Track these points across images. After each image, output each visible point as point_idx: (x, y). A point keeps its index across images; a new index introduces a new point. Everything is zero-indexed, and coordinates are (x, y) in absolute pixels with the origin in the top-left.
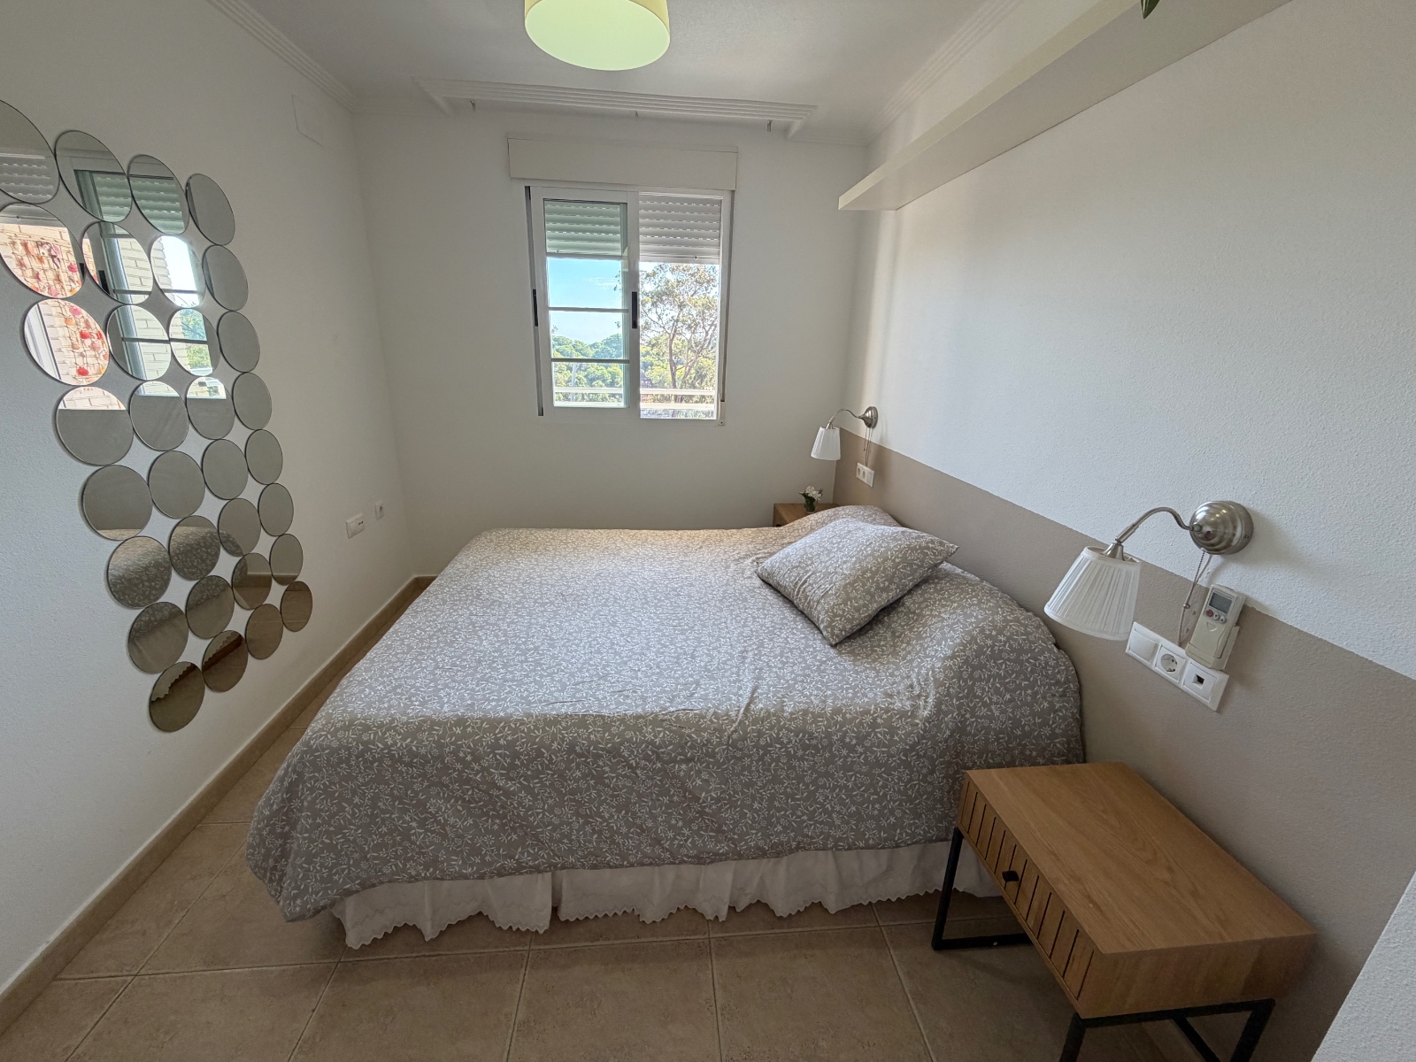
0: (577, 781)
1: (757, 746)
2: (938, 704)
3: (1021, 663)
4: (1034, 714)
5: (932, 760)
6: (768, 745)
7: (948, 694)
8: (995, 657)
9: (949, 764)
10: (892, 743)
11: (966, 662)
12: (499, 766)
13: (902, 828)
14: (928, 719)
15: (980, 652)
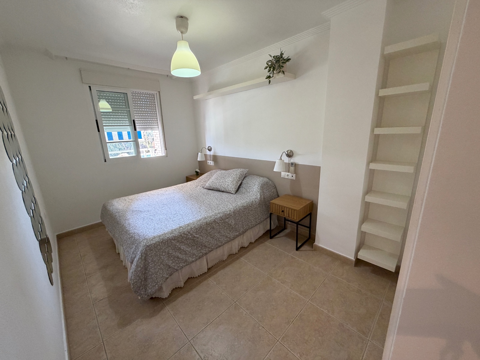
0: (209, 230)
1: (237, 211)
2: (260, 195)
3: (268, 185)
4: (272, 193)
5: (262, 205)
6: (239, 210)
7: (261, 193)
8: (264, 185)
9: (264, 205)
10: (256, 203)
11: (261, 187)
12: (194, 232)
13: (262, 218)
14: (260, 198)
15: (262, 185)
